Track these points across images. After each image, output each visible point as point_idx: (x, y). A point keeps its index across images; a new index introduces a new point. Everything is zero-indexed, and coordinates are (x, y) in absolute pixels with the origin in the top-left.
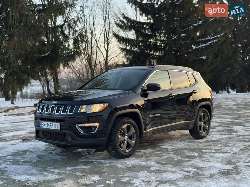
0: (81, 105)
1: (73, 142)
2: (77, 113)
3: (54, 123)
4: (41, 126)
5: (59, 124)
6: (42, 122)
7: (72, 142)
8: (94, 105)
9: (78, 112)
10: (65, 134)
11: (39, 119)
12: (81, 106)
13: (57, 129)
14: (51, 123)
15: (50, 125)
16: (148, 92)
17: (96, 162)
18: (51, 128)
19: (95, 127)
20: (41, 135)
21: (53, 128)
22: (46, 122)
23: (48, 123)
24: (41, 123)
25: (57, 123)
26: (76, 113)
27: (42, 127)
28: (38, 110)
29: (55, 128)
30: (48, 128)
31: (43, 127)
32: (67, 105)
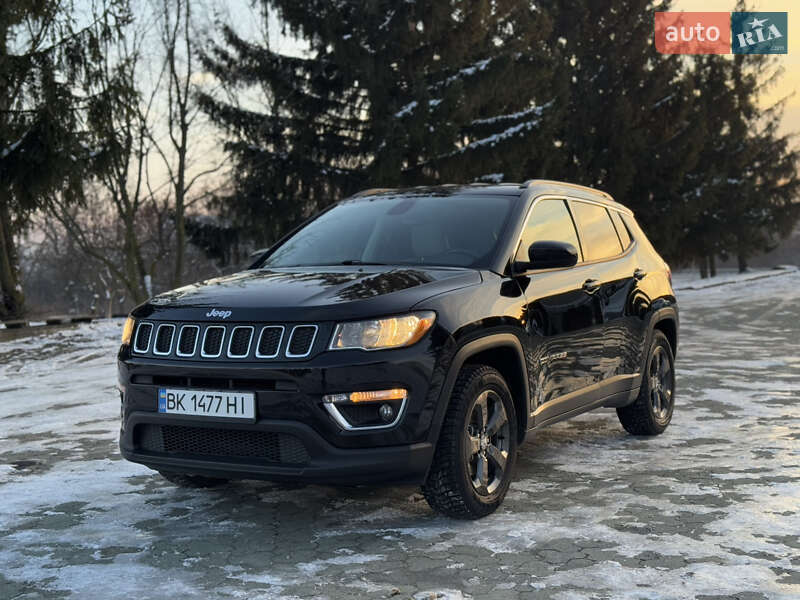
0: (339, 322)
1: (313, 463)
2: (326, 352)
3: (224, 395)
4: (162, 407)
5: (249, 399)
6: (168, 391)
7: (304, 465)
8: (382, 322)
9: (331, 348)
10: (272, 437)
11: (149, 380)
12: (338, 326)
13: (239, 415)
14: (214, 393)
15: (207, 401)
16: (529, 273)
17: (389, 537)
18: (212, 413)
19: (394, 404)
20: (155, 440)
21: (222, 413)
22: (190, 393)
23: (199, 394)
24: (162, 395)
25: (239, 396)
26: (322, 353)
27: (168, 411)
28: (141, 346)
29: (232, 414)
30: (200, 412)
31: (174, 411)
32: (251, 323)
